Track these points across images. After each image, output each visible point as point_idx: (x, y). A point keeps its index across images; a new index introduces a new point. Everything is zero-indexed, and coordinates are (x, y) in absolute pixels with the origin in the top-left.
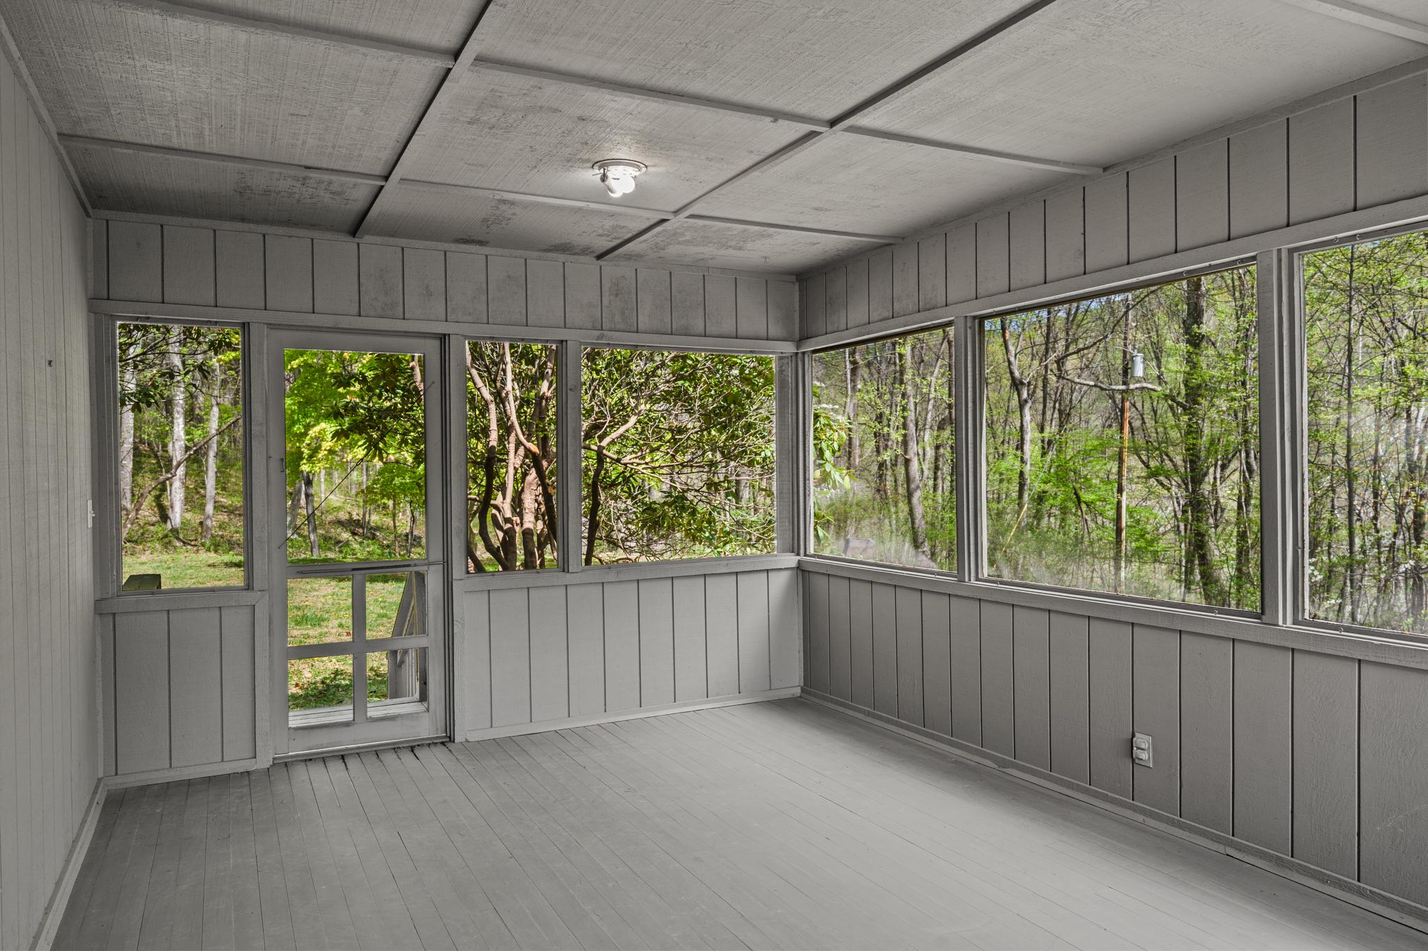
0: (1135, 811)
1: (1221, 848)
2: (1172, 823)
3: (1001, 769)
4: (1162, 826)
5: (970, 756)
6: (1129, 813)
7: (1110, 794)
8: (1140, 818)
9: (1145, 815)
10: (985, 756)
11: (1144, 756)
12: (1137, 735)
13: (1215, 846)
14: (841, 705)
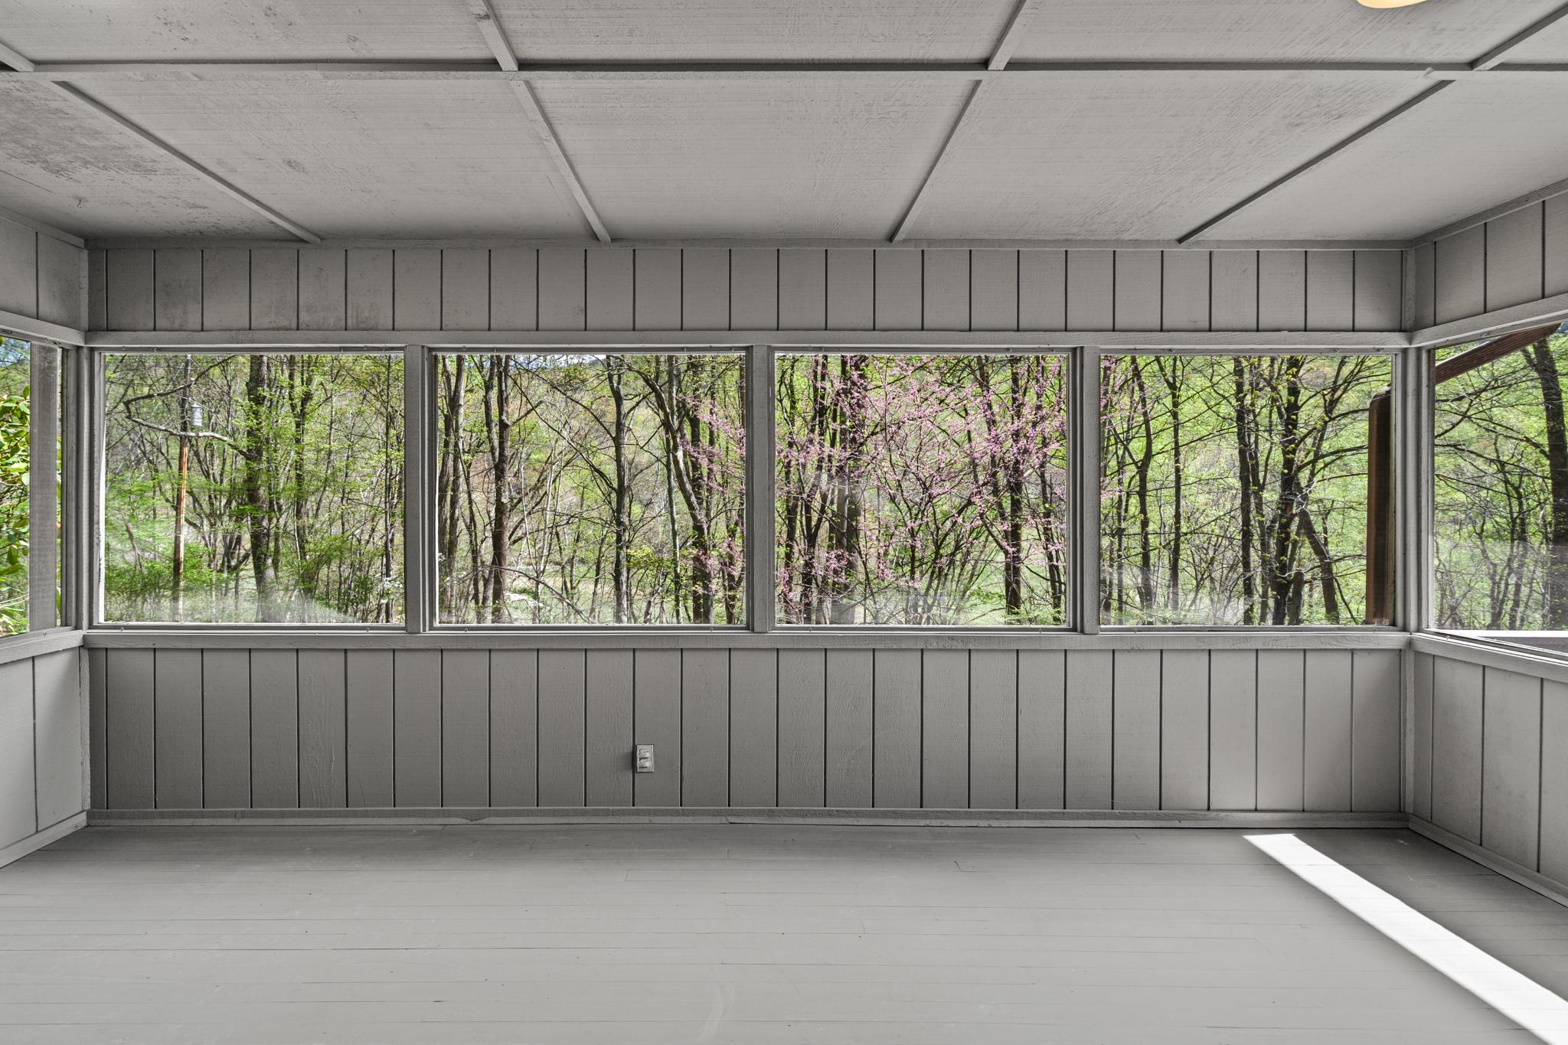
0: (638, 815)
1: (724, 820)
2: (677, 813)
3: (476, 822)
4: (668, 819)
5: (428, 821)
6: (634, 819)
7: (611, 808)
8: (646, 819)
9: (650, 815)
10: (449, 814)
11: (648, 764)
12: (639, 747)
13: (718, 820)
14: (183, 817)
